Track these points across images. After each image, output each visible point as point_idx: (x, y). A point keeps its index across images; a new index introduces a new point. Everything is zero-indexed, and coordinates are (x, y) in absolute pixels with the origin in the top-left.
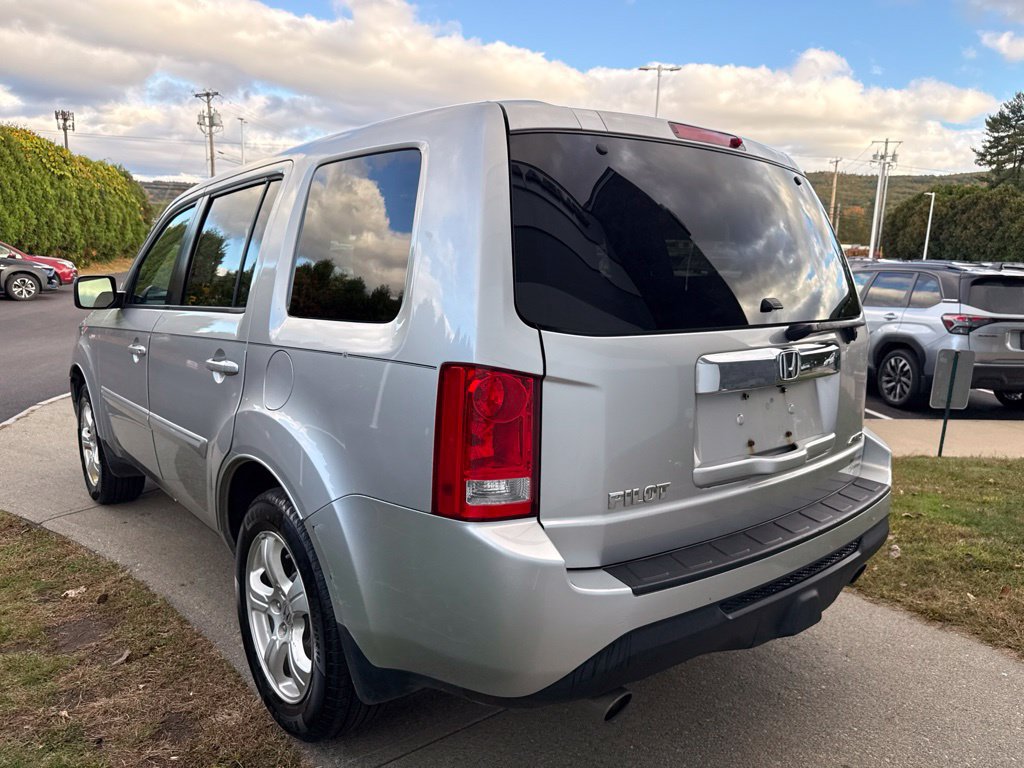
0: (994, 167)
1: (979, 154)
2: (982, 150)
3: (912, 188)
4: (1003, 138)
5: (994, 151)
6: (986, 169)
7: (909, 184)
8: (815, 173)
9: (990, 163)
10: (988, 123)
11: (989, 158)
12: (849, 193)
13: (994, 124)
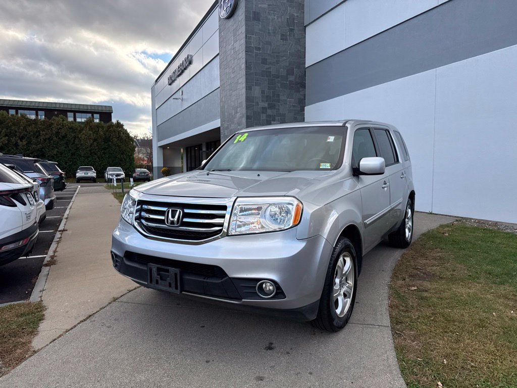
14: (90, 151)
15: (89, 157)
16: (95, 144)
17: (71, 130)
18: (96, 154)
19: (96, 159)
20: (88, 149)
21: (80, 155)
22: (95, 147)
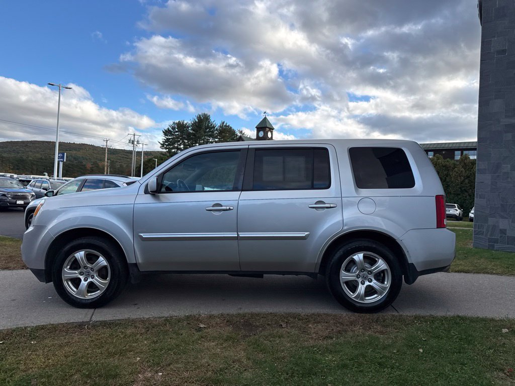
0: (167, 150)
1: (161, 144)
2: (162, 143)
3: (127, 155)
4: (170, 139)
5: (167, 144)
6: (165, 150)
7: (125, 154)
8: (80, 144)
9: (166, 148)
10: (163, 132)
11: (165, 146)
12: (98, 155)
13: (167, 132)
14: (460, 188)
15: (459, 195)
16: (467, 181)
17: (444, 168)
18: (467, 192)
19: (466, 197)
20: (458, 186)
21: (451, 193)
22: (465, 184)
